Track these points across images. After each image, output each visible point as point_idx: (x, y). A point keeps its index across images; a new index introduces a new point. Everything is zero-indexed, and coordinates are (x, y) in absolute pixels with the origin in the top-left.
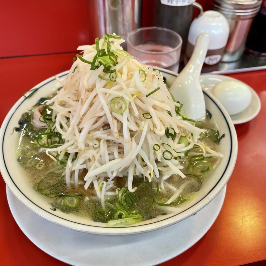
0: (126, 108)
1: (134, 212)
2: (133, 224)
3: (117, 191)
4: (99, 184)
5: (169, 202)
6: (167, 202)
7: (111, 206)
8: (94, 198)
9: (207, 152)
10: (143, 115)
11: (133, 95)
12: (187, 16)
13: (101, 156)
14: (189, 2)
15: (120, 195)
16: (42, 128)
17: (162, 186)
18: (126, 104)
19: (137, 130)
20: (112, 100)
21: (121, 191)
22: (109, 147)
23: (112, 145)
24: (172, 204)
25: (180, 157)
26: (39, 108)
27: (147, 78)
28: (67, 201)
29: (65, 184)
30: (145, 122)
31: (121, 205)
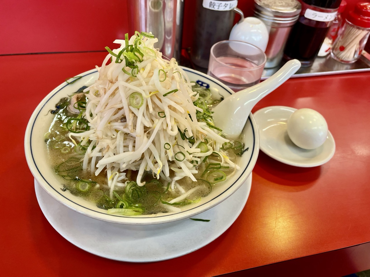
0: (142, 104)
1: (137, 205)
2: (132, 215)
3: (126, 183)
4: (112, 174)
5: (173, 201)
6: (170, 202)
7: (117, 195)
8: (105, 186)
9: (226, 163)
10: (159, 113)
11: (150, 93)
12: (227, 21)
13: (116, 147)
14: (230, 8)
15: (128, 187)
16: (76, 114)
17: (173, 186)
18: (143, 100)
19: (151, 127)
20: (131, 95)
21: (130, 184)
22: (125, 139)
23: (129, 138)
24: (175, 204)
25: (197, 162)
26: (78, 95)
27: (167, 78)
28: (80, 186)
29: (82, 170)
30: (159, 121)
31: (127, 197)
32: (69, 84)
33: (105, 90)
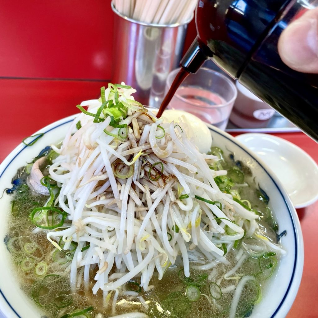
32: (27, 146)
33: (80, 160)
